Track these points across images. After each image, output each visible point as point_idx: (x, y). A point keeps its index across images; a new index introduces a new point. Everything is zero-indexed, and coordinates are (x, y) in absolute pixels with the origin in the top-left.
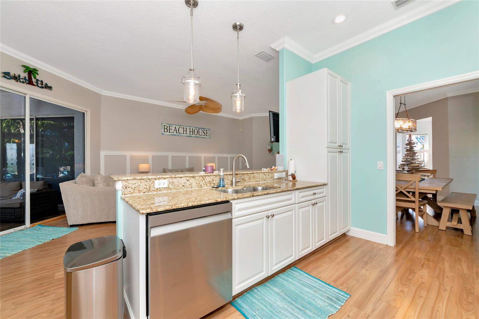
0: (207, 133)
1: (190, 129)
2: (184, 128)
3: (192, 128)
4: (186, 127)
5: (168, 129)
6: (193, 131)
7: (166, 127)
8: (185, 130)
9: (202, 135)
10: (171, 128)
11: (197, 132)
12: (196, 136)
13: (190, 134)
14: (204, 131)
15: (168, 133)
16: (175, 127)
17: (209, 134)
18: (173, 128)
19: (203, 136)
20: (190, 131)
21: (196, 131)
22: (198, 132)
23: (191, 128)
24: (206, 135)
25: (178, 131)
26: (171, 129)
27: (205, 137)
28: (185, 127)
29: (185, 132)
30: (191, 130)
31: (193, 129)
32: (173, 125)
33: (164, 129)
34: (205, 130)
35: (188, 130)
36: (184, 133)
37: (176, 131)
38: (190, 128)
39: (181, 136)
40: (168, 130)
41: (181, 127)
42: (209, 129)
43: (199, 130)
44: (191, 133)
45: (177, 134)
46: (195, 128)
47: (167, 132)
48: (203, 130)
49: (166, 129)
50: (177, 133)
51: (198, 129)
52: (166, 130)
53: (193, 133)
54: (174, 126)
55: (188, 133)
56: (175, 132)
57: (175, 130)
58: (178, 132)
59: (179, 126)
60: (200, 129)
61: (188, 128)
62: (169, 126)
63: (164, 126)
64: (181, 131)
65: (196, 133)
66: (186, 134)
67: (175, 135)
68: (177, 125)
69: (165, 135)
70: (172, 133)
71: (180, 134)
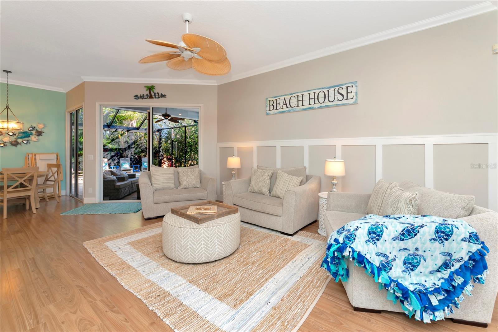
0: (348, 93)
1: (309, 94)
2: (298, 96)
3: (314, 91)
4: (302, 94)
5: (275, 104)
6: (316, 97)
7: (272, 102)
8: (300, 98)
9: (336, 99)
10: (278, 102)
11: (325, 97)
12: (322, 105)
13: (310, 104)
14: (341, 91)
15: (274, 111)
16: (285, 99)
17: (354, 94)
18: (281, 102)
19: (340, 103)
20: (310, 99)
21: (321, 95)
22: (327, 96)
23: (312, 92)
24: (346, 98)
25: (288, 104)
26: (279, 104)
27: (345, 102)
28: (300, 94)
29: (300, 103)
30: (312, 96)
31: (315, 93)
32: (282, 96)
33: (270, 105)
34: (344, 86)
35: (306, 98)
36: (298, 106)
37: (286, 104)
38: (309, 92)
39: (294, 111)
40: (275, 107)
41: (294, 95)
42: (355, 83)
43: (328, 91)
44: (312, 101)
45: (287, 109)
46: (317, 91)
47: (273, 109)
48: (337, 88)
49: (272, 105)
50: (287, 107)
51: (325, 90)
52: (272, 107)
53: (316, 100)
54: (282, 98)
55: (306, 102)
56: (285, 106)
57: (285, 103)
58: (289, 106)
59: (291, 94)
60: (332, 90)
61: (306, 94)
62: (276, 100)
63: (270, 101)
64: (294, 102)
65: (321, 100)
66: (303, 105)
67: (284, 112)
68: (287, 94)
69: (271, 115)
70: (281, 110)
71: (292, 109)
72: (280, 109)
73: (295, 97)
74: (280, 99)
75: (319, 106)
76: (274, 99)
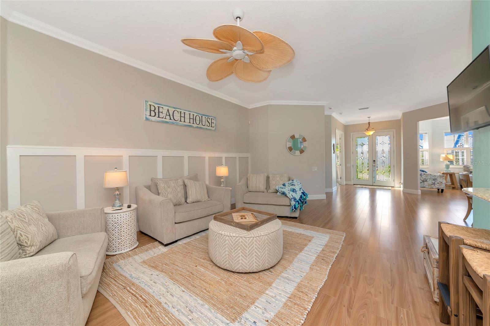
0: (212, 123)
1: (190, 114)
2: (181, 112)
3: (194, 113)
4: (185, 111)
5: (157, 111)
6: (194, 119)
7: (154, 108)
8: (183, 115)
9: (206, 125)
10: (161, 110)
11: (200, 121)
12: (198, 126)
13: (190, 123)
14: (208, 120)
15: (156, 118)
16: (168, 110)
17: (215, 125)
18: (165, 111)
19: (208, 128)
20: (190, 118)
21: (198, 118)
22: (201, 120)
23: (192, 113)
24: (211, 126)
25: (172, 117)
26: (162, 112)
27: (210, 128)
28: (183, 111)
29: (183, 119)
30: (192, 117)
31: (193, 115)
32: (165, 106)
33: (150, 110)
34: (210, 118)
35: (187, 116)
36: (181, 121)
37: (170, 115)
38: (190, 113)
39: (177, 125)
40: (157, 114)
41: (178, 110)
42: (215, 117)
43: (202, 117)
44: (191, 120)
45: (171, 121)
46: (195, 115)
47: (155, 116)
48: (207, 117)
49: (154, 111)
50: (170, 119)
51: (200, 116)
52: (153, 114)
53: (194, 121)
54: (166, 108)
55: (187, 120)
56: (168, 117)
57: (168, 114)
58: (172, 118)
59: (174, 108)
60: (204, 117)
61: (187, 113)
62: (159, 107)
63: (150, 105)
64: (177, 116)
65: (198, 122)
66: (184, 122)
67: (167, 122)
68: (171, 107)
69: (152, 121)
70: (164, 119)
71: (175, 122)
72: (163, 118)
73: (178, 112)
74: (163, 108)
75: (196, 126)
76: (156, 106)
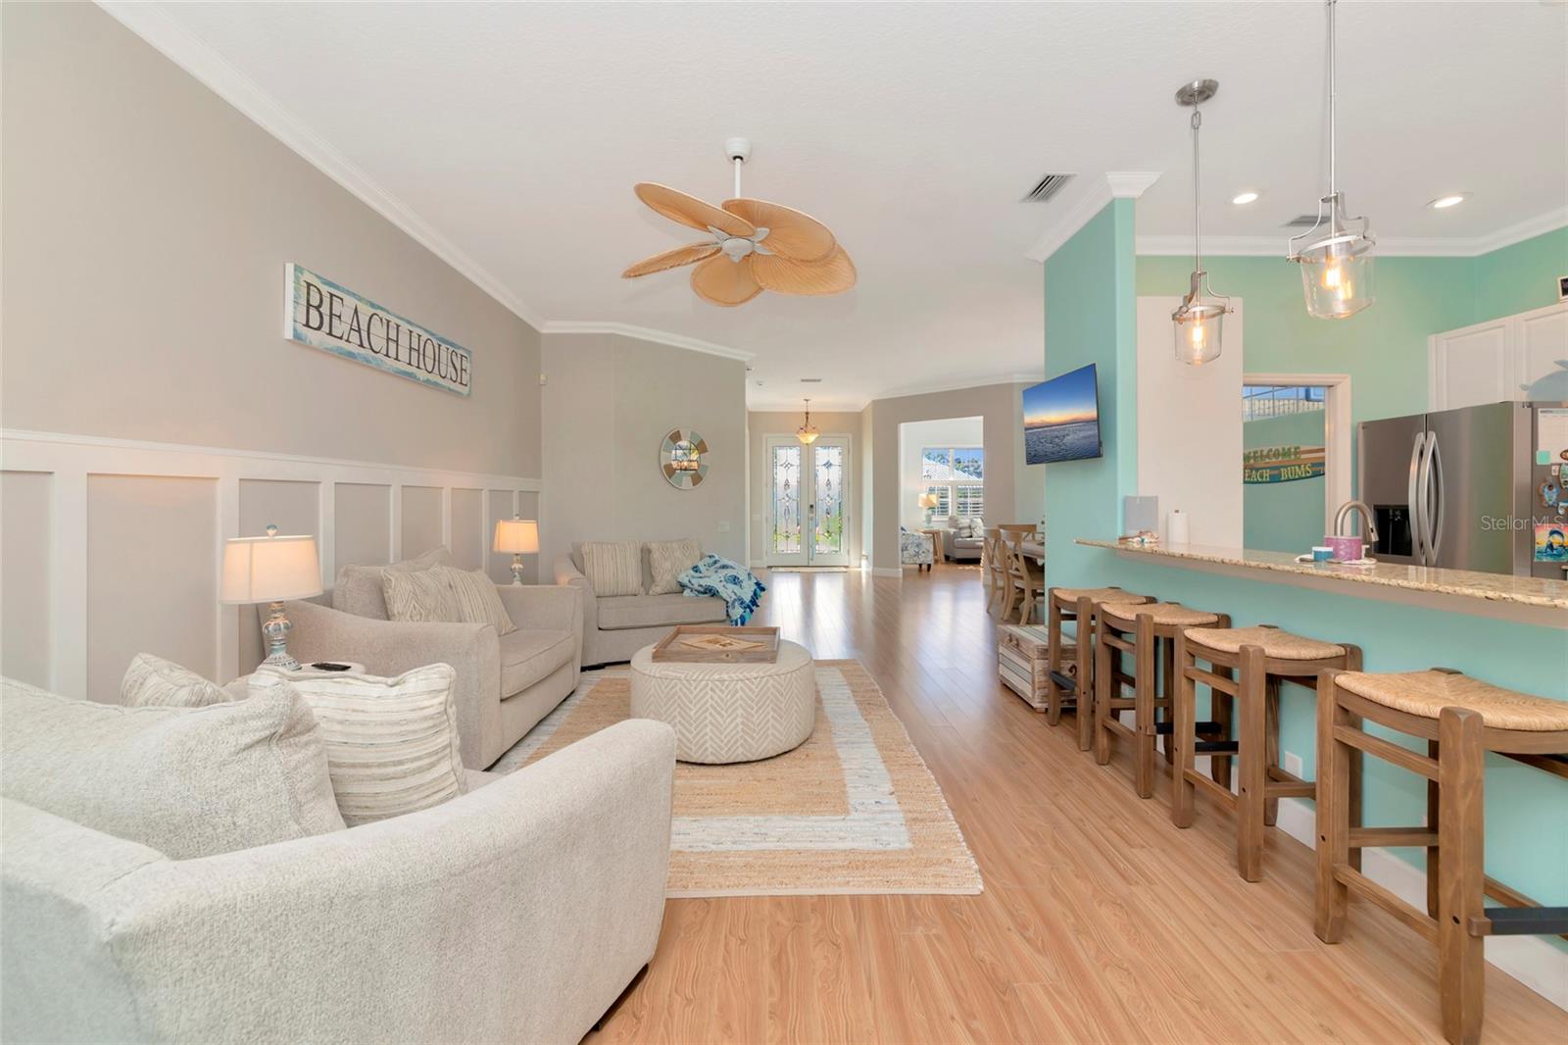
0: (462, 369)
1: (411, 332)
2: (388, 322)
3: (421, 332)
4: (399, 322)
5: (325, 309)
7: (318, 297)
8: (393, 334)
9: (448, 376)
10: (337, 308)
11: (434, 360)
12: (430, 377)
13: (410, 364)
14: (454, 357)
15: (322, 335)
16: (356, 311)
17: (468, 377)
18: (347, 316)
19: (453, 386)
20: (411, 348)
21: (429, 350)
22: (437, 358)
23: (416, 331)
24: (459, 380)
25: (364, 334)
26: (339, 317)
27: (457, 387)
28: (393, 322)
29: (392, 348)
30: (415, 343)
31: (420, 337)
32: (348, 293)
33: (309, 304)
34: (460, 352)
35: (404, 340)
36: (387, 355)
37: (359, 331)
38: (411, 328)
39: (377, 368)
40: (326, 320)
41: (381, 313)
42: (469, 352)
43: (440, 346)
44: (414, 356)
45: (361, 350)
46: (425, 336)
47: (319, 328)
48: (451, 349)
49: (317, 308)
50: (361, 345)
51: (435, 342)
52: (315, 321)
53: (421, 357)
54: (350, 303)
55: (404, 354)
56: (354, 337)
57: (355, 327)
58: (366, 344)
59: (373, 305)
60: (443, 347)
61: (405, 327)
62: (332, 295)
63: (309, 285)
64: (378, 336)
65: (429, 364)
66: (397, 359)
67: (351, 355)
68: (364, 299)
69: (310, 347)
70: (342, 344)
71: (373, 358)
72: (341, 338)
73: (381, 319)
74: (342, 300)
75: (425, 379)
76: (325, 289)
